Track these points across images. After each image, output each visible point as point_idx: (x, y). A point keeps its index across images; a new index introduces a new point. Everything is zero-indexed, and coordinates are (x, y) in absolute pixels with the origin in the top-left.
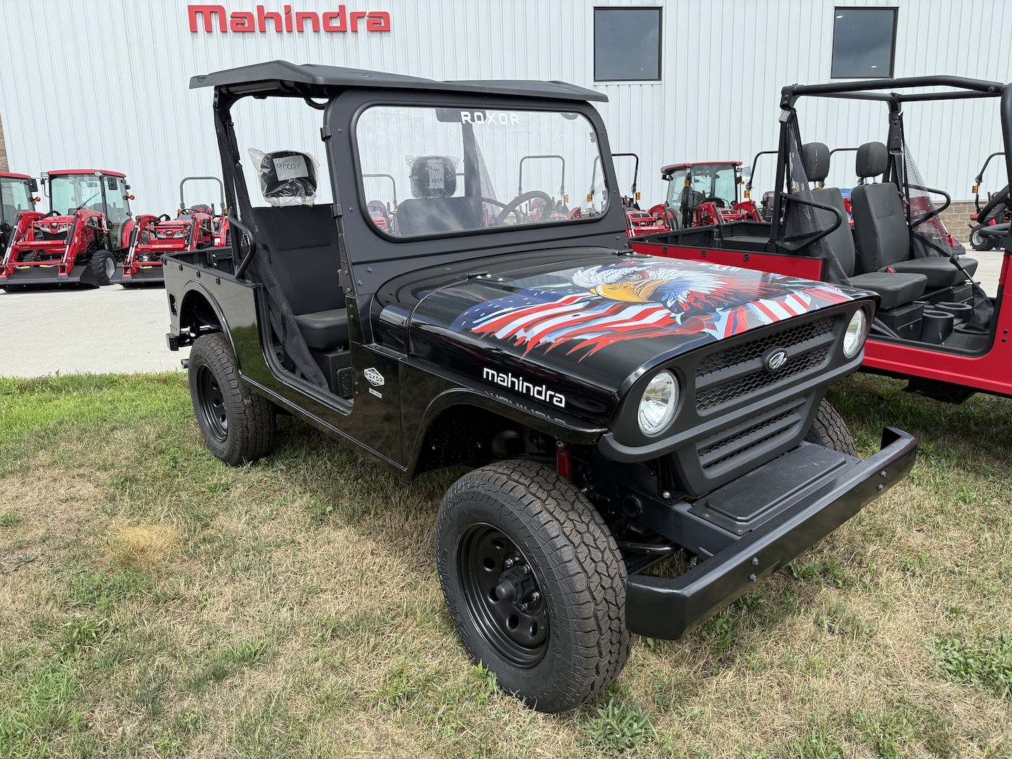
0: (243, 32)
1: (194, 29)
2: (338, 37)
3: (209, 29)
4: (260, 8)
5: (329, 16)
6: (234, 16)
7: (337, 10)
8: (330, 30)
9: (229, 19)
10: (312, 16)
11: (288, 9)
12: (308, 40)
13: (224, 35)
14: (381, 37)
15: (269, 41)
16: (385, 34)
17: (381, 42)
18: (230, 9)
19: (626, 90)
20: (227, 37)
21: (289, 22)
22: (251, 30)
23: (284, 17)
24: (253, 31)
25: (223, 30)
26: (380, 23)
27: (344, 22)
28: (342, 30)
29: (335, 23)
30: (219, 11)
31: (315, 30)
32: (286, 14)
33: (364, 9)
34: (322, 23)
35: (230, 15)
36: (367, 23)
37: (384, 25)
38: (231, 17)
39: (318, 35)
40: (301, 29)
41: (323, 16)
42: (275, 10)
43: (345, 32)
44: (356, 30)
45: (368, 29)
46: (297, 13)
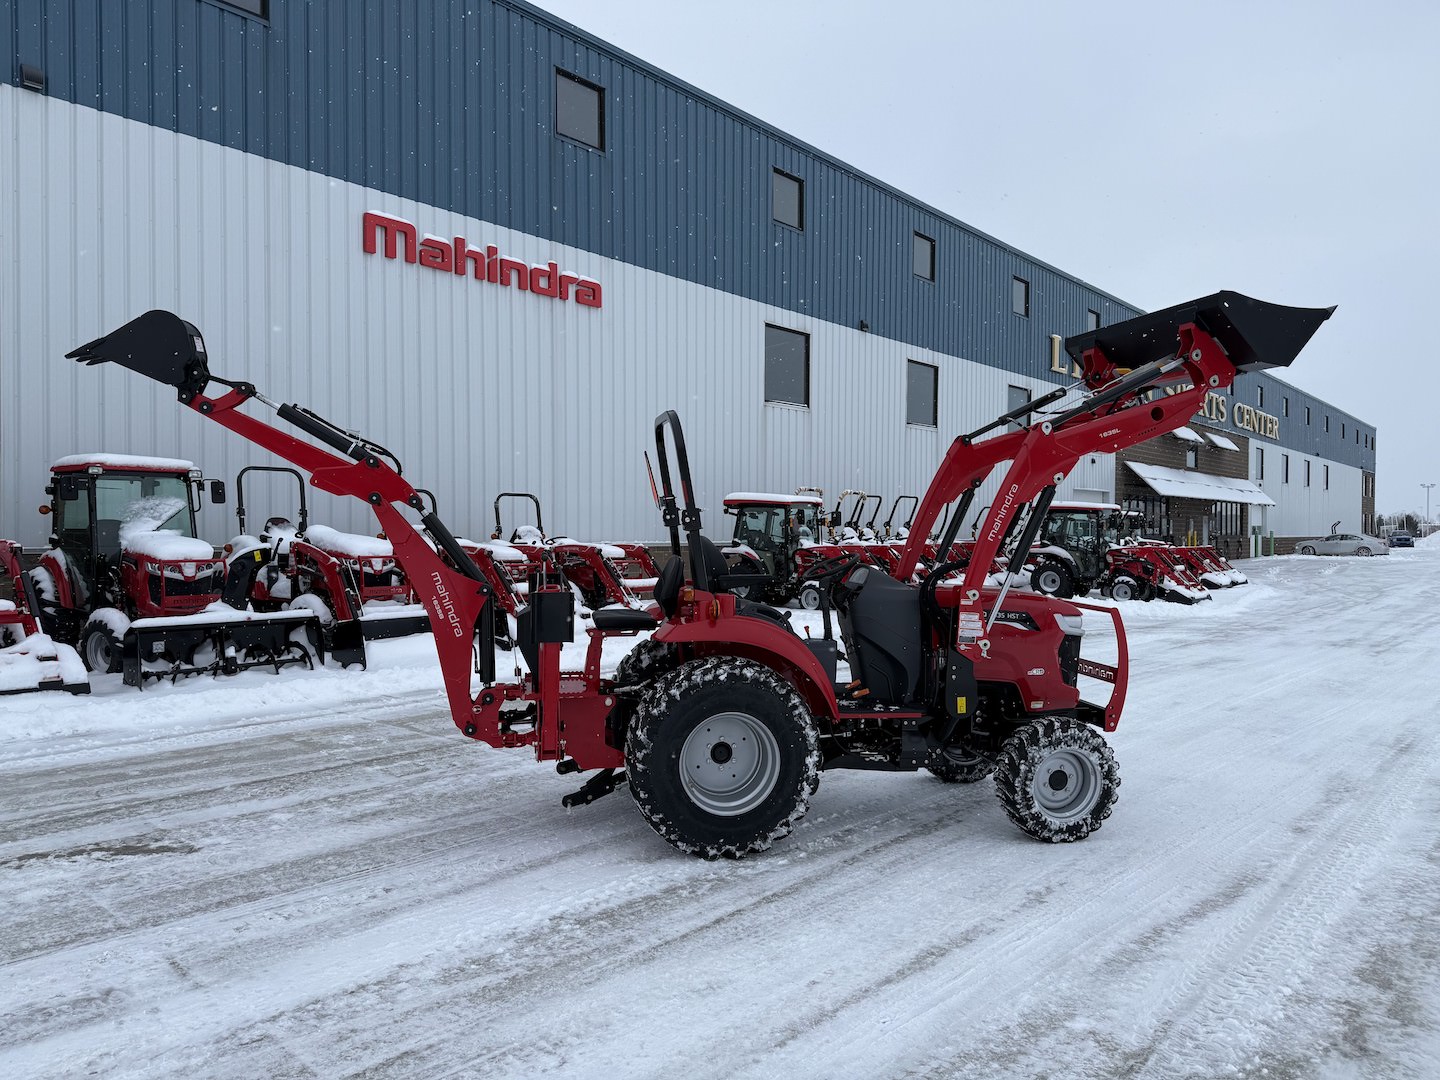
0: (434, 268)
1: (368, 247)
2: (544, 301)
3: (390, 253)
4: (460, 243)
5: (538, 272)
6: (428, 243)
7: (547, 268)
8: (536, 290)
9: (419, 248)
10: (520, 269)
11: (492, 251)
12: (512, 297)
13: (409, 266)
14: (589, 313)
15: (466, 288)
16: (593, 310)
17: (589, 319)
18: (425, 234)
19: (786, 413)
20: (414, 271)
21: (493, 269)
22: (445, 268)
23: (487, 261)
24: (447, 269)
25: (409, 258)
26: (590, 295)
27: (554, 285)
28: (549, 293)
29: (543, 283)
30: (408, 231)
31: (521, 287)
32: (489, 257)
33: (575, 275)
34: (529, 279)
35: (421, 241)
36: (577, 292)
37: (594, 298)
38: (422, 244)
39: (522, 292)
40: (505, 282)
41: (531, 271)
42: (477, 250)
43: (553, 296)
44: (564, 297)
45: (577, 301)
46: (501, 260)
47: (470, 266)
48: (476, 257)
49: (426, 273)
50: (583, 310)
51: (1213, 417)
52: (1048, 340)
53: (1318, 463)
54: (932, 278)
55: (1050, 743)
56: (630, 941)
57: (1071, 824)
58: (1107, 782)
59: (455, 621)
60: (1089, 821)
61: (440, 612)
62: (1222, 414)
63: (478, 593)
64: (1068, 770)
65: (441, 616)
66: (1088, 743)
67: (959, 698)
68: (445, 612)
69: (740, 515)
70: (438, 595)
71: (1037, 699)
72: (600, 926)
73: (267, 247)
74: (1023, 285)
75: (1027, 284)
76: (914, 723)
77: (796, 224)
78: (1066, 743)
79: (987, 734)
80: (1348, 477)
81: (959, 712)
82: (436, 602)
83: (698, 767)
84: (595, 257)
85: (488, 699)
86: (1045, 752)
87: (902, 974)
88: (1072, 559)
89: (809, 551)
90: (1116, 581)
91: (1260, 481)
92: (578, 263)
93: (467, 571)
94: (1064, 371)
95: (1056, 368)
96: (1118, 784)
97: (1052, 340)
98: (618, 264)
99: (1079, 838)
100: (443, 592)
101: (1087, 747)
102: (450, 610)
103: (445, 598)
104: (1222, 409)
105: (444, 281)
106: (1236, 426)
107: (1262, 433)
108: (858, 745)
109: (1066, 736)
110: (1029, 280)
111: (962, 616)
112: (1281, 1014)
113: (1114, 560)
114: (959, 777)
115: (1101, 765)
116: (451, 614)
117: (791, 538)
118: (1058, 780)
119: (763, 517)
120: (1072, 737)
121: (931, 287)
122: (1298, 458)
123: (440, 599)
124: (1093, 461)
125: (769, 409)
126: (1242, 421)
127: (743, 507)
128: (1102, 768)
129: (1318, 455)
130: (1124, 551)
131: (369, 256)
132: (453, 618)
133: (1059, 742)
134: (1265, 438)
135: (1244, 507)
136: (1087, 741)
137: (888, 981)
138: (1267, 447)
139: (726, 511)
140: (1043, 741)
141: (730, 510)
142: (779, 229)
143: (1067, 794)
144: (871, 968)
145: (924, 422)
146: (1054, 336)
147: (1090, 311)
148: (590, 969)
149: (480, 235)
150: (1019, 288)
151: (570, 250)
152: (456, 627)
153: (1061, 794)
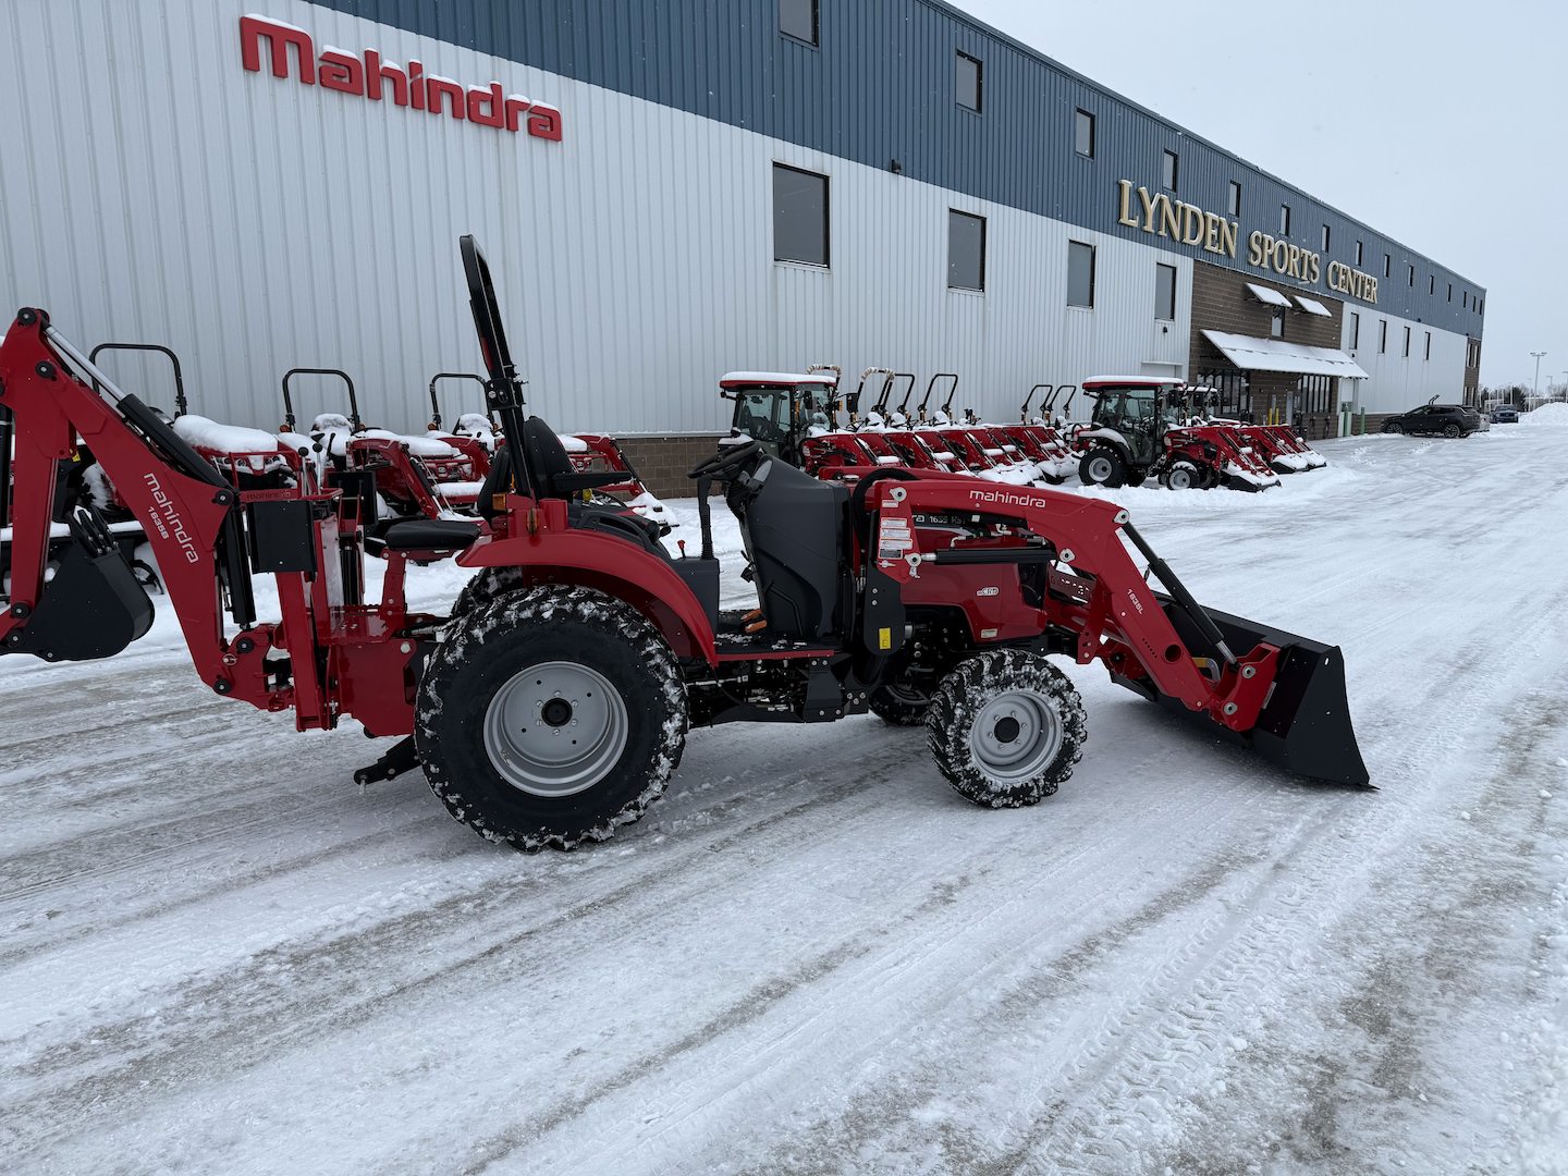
0: (340, 91)
1: (250, 63)
2: (488, 134)
3: (279, 71)
4: (372, 58)
5: (476, 97)
6: (329, 57)
7: (488, 90)
8: (475, 118)
9: (317, 64)
10: (454, 91)
11: (415, 68)
12: (445, 128)
13: (306, 87)
14: (547, 148)
15: (384, 117)
16: (552, 145)
17: (547, 155)
18: (325, 45)
19: (801, 277)
20: (313, 95)
21: (419, 93)
22: (353, 89)
23: (409, 81)
24: (359, 93)
25: (306, 78)
26: (547, 125)
27: (497, 112)
28: (493, 123)
29: (485, 110)
30: (302, 43)
31: (456, 114)
32: (411, 77)
33: (525, 99)
34: (466, 106)
35: (320, 55)
36: (529, 121)
37: (552, 130)
38: (321, 59)
39: (457, 122)
40: (435, 109)
41: (468, 94)
42: (396, 67)
43: (497, 127)
44: (512, 127)
45: (531, 132)
46: (428, 80)
47: (387, 88)
48: (394, 76)
49: (331, 98)
50: (538, 144)
51: (1304, 277)
52: (1116, 187)
53: (1419, 330)
54: (979, 109)
55: (997, 683)
56: (350, 988)
57: (1018, 785)
58: (1069, 735)
59: (185, 541)
60: (1042, 783)
61: (162, 528)
62: (1314, 273)
63: (214, 501)
64: (1021, 717)
65: (165, 535)
66: (1047, 685)
67: (881, 630)
68: (171, 529)
69: (739, 400)
70: (157, 506)
71: (990, 626)
72: (322, 965)
73: (112, 62)
74: (1088, 120)
75: (1093, 118)
76: (825, 663)
77: (810, 39)
78: (1018, 682)
79: (931, 670)
80: (1452, 345)
81: (881, 648)
82: (154, 516)
83: (524, 730)
84: (551, 77)
85: (244, 646)
86: (989, 694)
87: (711, 1031)
88: (1125, 443)
89: (818, 440)
90: (1174, 467)
91: (1353, 351)
92: (528, 85)
93: (198, 474)
94: (1134, 223)
95: (1125, 220)
96: (1084, 739)
97: (1121, 186)
98: (581, 86)
99: (1028, 804)
100: (164, 502)
101: (1045, 690)
102: (176, 525)
103: (167, 509)
104: (1315, 268)
105: (352, 110)
106: (1329, 288)
107: (1359, 296)
108: (758, 691)
109: (1019, 675)
110: (1095, 113)
111: (884, 523)
112: (1222, 1086)
113: (1173, 443)
114: (905, 719)
115: (1063, 714)
116: (179, 531)
117: (799, 425)
118: (1006, 729)
119: (768, 402)
120: (1027, 676)
121: (978, 121)
122: (1397, 324)
123: (161, 512)
124: (1165, 330)
125: (781, 271)
126: (1336, 283)
127: (741, 389)
128: (1064, 717)
129: (1419, 321)
130: (1183, 432)
131: (251, 74)
132: (182, 537)
133: (1007, 682)
134: (1362, 302)
135: (1334, 380)
136: (1046, 681)
137: (688, 1044)
138: (1363, 311)
139: (723, 395)
140: (988, 679)
141: (728, 394)
142: (787, 45)
143: (1017, 748)
144: (671, 1022)
145: (964, 286)
146: (1124, 181)
147: (1167, 152)
148: (265, 1039)
149: (398, 47)
150: (1083, 123)
151: (518, 67)
152: (189, 549)
153: (1010, 748)
